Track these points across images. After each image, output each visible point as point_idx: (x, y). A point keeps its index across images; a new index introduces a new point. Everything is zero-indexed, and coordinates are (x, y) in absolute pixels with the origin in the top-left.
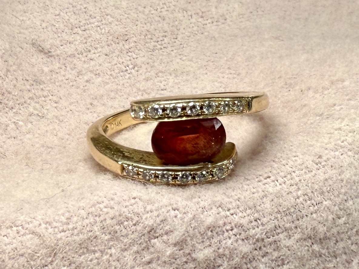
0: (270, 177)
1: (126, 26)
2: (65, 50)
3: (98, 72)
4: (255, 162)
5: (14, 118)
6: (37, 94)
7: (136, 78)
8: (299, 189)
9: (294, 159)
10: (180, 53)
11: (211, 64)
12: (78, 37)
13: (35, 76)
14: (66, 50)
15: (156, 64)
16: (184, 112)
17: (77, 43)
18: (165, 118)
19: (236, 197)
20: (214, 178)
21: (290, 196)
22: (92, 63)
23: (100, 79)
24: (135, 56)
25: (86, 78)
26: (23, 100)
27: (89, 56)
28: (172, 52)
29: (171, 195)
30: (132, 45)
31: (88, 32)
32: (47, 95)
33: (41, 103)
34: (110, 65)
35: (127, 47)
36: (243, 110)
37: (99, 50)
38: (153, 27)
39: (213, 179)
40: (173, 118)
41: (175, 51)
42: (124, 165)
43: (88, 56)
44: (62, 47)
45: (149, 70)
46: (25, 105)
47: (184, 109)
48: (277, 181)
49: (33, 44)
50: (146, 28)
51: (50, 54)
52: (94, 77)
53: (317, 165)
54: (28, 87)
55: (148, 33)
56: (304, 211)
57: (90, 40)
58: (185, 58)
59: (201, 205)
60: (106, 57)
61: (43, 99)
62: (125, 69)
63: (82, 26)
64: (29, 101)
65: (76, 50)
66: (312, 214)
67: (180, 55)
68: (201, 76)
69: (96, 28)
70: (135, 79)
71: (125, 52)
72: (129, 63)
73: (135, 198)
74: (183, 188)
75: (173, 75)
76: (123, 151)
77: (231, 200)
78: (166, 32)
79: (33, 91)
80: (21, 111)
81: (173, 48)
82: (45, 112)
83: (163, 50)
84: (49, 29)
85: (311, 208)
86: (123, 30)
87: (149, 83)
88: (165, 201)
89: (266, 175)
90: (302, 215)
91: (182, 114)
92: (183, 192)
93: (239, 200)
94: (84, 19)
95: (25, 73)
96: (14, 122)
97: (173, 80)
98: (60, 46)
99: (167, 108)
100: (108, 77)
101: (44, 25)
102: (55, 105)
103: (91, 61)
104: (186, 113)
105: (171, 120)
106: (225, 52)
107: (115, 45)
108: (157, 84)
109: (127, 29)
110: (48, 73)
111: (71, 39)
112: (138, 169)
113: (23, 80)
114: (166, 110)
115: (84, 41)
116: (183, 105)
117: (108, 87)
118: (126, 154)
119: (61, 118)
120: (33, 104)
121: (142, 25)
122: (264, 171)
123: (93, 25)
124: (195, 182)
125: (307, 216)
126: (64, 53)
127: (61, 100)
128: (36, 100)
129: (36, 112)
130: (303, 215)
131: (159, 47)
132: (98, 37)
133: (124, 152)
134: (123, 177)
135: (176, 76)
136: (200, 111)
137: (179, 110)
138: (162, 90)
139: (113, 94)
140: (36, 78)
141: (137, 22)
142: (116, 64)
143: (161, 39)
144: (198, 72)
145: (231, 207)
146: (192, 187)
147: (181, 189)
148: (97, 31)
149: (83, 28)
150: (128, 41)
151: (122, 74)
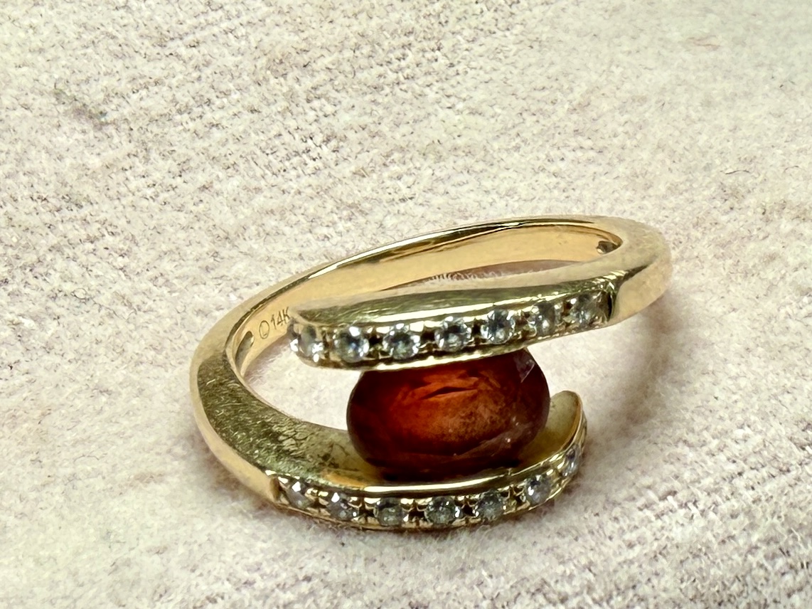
0: (675, 493)
1: (302, 28)
2: (143, 104)
3: (231, 160)
4: (635, 446)
5: (12, 309)
6: (70, 236)
7: (333, 173)
8: (753, 526)
9: (739, 433)
10: (450, 91)
11: (530, 120)
12: (178, 66)
13: (65, 184)
14: (147, 103)
15: (384, 128)
16: (428, 345)
17: (174, 82)
18: (377, 362)
19: (584, 561)
20: (523, 507)
21: (730, 547)
22: (217, 134)
23: (236, 182)
24: (329, 109)
25: (202, 179)
26: (35, 258)
27: (209, 116)
28: (427, 90)
29: (405, 565)
30: (323, 76)
31: (203, 48)
32: (97, 234)
33: (83, 258)
34: (262, 137)
35: (308, 82)
36: (592, 321)
37: (235, 96)
38: (374, 23)
39: (519, 508)
40: (402, 361)
41: (436, 87)
42: (280, 478)
43: (205, 117)
44: (135, 97)
45: (367, 144)
46: (41, 270)
47: (427, 335)
48: (695, 503)
49: (58, 94)
50: (355, 28)
51: (103, 120)
52: (222, 175)
53: (804, 449)
54: (47, 218)
55: (362, 42)
56: (770, 590)
57: (208, 71)
58: (460, 106)
59: (488, 591)
60: (251, 116)
61: (89, 246)
62: (302, 146)
63: (187, 34)
64: (49, 257)
65: (175, 101)
66: (789, 596)
67: (448, 96)
68: (504, 156)
69: (225, 36)
70: (330, 176)
71: (302, 100)
72: (314, 128)
73: (308, 579)
74: (440, 541)
75: (431, 156)
76: (280, 434)
77: (569, 568)
78: (410, 33)
79: (60, 227)
80: (27, 290)
81: (430, 79)
82: (94, 283)
83: (404, 87)
84: (102, 46)
85: (788, 577)
86: (297, 38)
87: (368, 185)
88: (390, 584)
89: (663, 488)
90: (762, 602)
91: (423, 349)
92: (440, 551)
93: (589, 567)
94: (191, 12)
95: (36, 180)
96: (12, 322)
97: (430, 171)
98: (131, 94)
99: (382, 335)
100: (259, 172)
101: (87, 37)
102: (120, 262)
103: (214, 129)
104: (436, 346)
105: (396, 367)
106: (566, 86)
107: (277, 81)
108: (388, 183)
109: (304, 35)
110: (99, 171)
111: (158, 74)
112: (316, 491)
113: (32, 198)
114: (379, 341)
115: (195, 75)
116: (425, 327)
117: (259, 200)
118: (288, 444)
119: (137, 300)
120: (60, 264)
121: (347, 21)
122: (658, 475)
123: (216, 30)
124: (472, 521)
125: (775, 601)
126: (142, 112)
127: (135, 248)
128: (68, 251)
129: (68, 287)
130: (766, 600)
131: (392, 77)
132: (230, 61)
133: (281, 438)
134: (281, 509)
135: (439, 158)
136: (473, 339)
137: (416, 339)
138: (403, 200)
139: (271, 223)
140: (68, 189)
141: (332, 15)
142: (280, 135)
143: (399, 53)
144: (496, 145)
145: (567, 589)
146: (464, 536)
147: (435, 542)
148: (227, 45)
149: (190, 39)
150: (309, 68)
151: (295, 160)
